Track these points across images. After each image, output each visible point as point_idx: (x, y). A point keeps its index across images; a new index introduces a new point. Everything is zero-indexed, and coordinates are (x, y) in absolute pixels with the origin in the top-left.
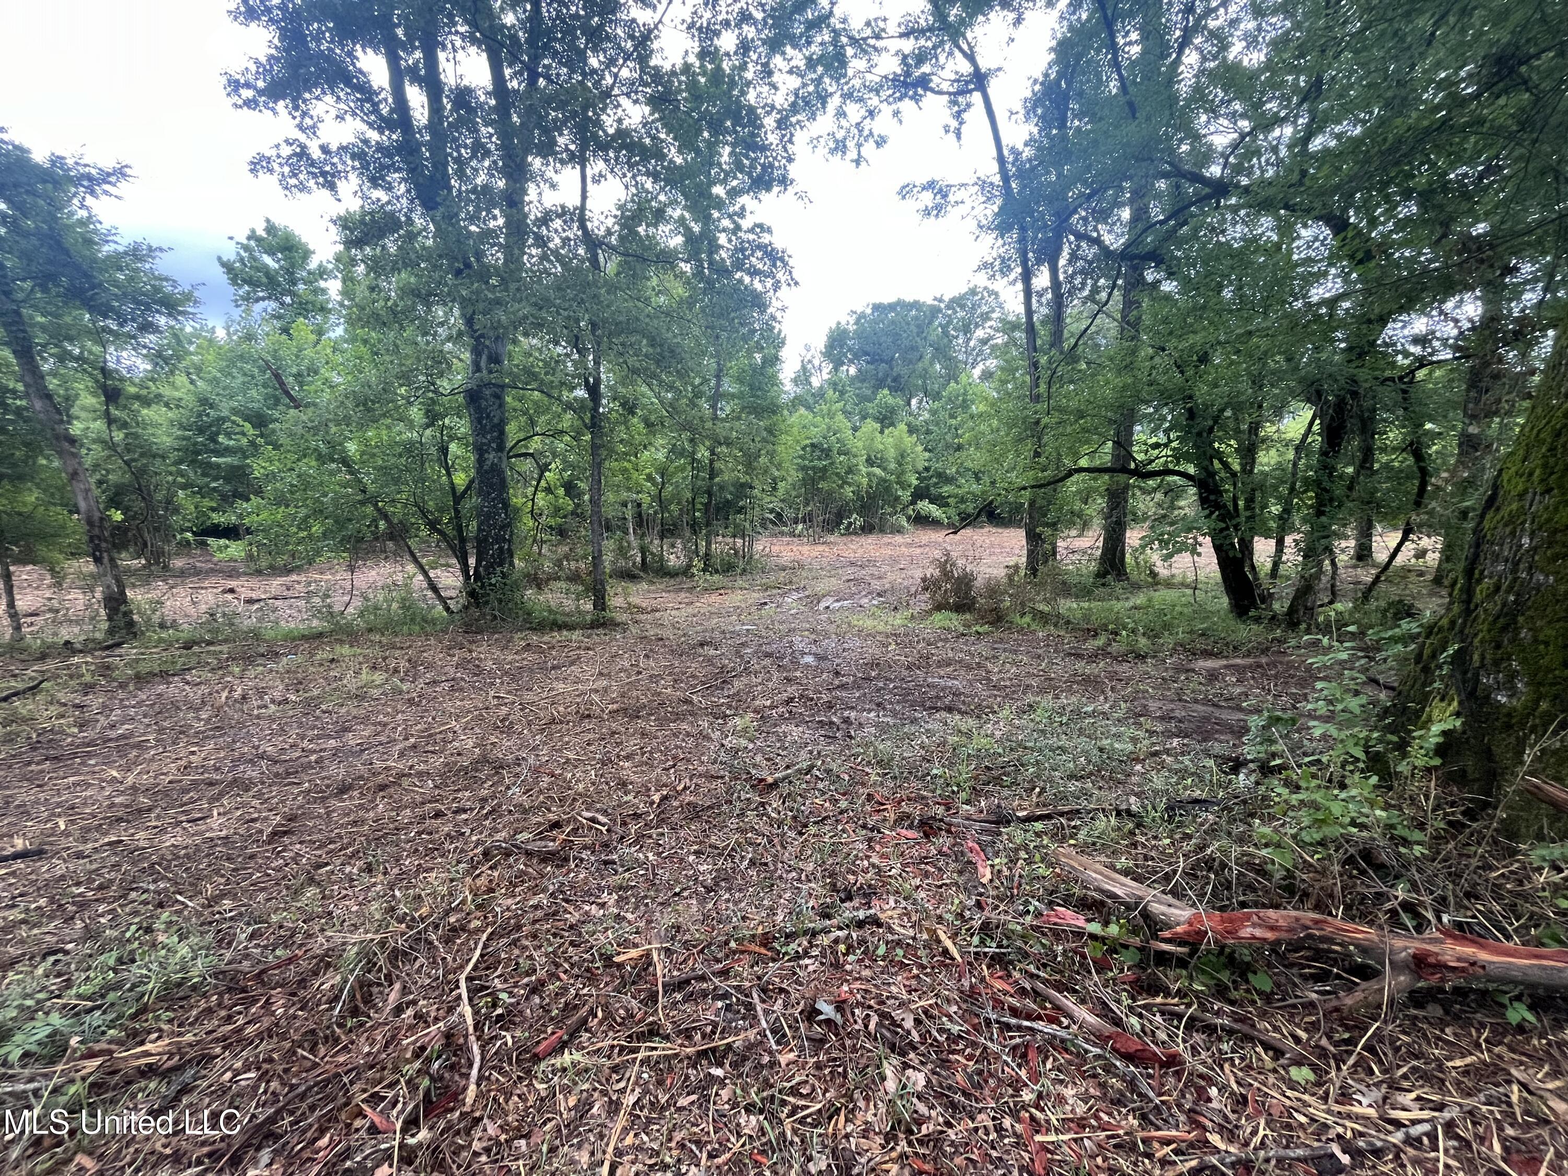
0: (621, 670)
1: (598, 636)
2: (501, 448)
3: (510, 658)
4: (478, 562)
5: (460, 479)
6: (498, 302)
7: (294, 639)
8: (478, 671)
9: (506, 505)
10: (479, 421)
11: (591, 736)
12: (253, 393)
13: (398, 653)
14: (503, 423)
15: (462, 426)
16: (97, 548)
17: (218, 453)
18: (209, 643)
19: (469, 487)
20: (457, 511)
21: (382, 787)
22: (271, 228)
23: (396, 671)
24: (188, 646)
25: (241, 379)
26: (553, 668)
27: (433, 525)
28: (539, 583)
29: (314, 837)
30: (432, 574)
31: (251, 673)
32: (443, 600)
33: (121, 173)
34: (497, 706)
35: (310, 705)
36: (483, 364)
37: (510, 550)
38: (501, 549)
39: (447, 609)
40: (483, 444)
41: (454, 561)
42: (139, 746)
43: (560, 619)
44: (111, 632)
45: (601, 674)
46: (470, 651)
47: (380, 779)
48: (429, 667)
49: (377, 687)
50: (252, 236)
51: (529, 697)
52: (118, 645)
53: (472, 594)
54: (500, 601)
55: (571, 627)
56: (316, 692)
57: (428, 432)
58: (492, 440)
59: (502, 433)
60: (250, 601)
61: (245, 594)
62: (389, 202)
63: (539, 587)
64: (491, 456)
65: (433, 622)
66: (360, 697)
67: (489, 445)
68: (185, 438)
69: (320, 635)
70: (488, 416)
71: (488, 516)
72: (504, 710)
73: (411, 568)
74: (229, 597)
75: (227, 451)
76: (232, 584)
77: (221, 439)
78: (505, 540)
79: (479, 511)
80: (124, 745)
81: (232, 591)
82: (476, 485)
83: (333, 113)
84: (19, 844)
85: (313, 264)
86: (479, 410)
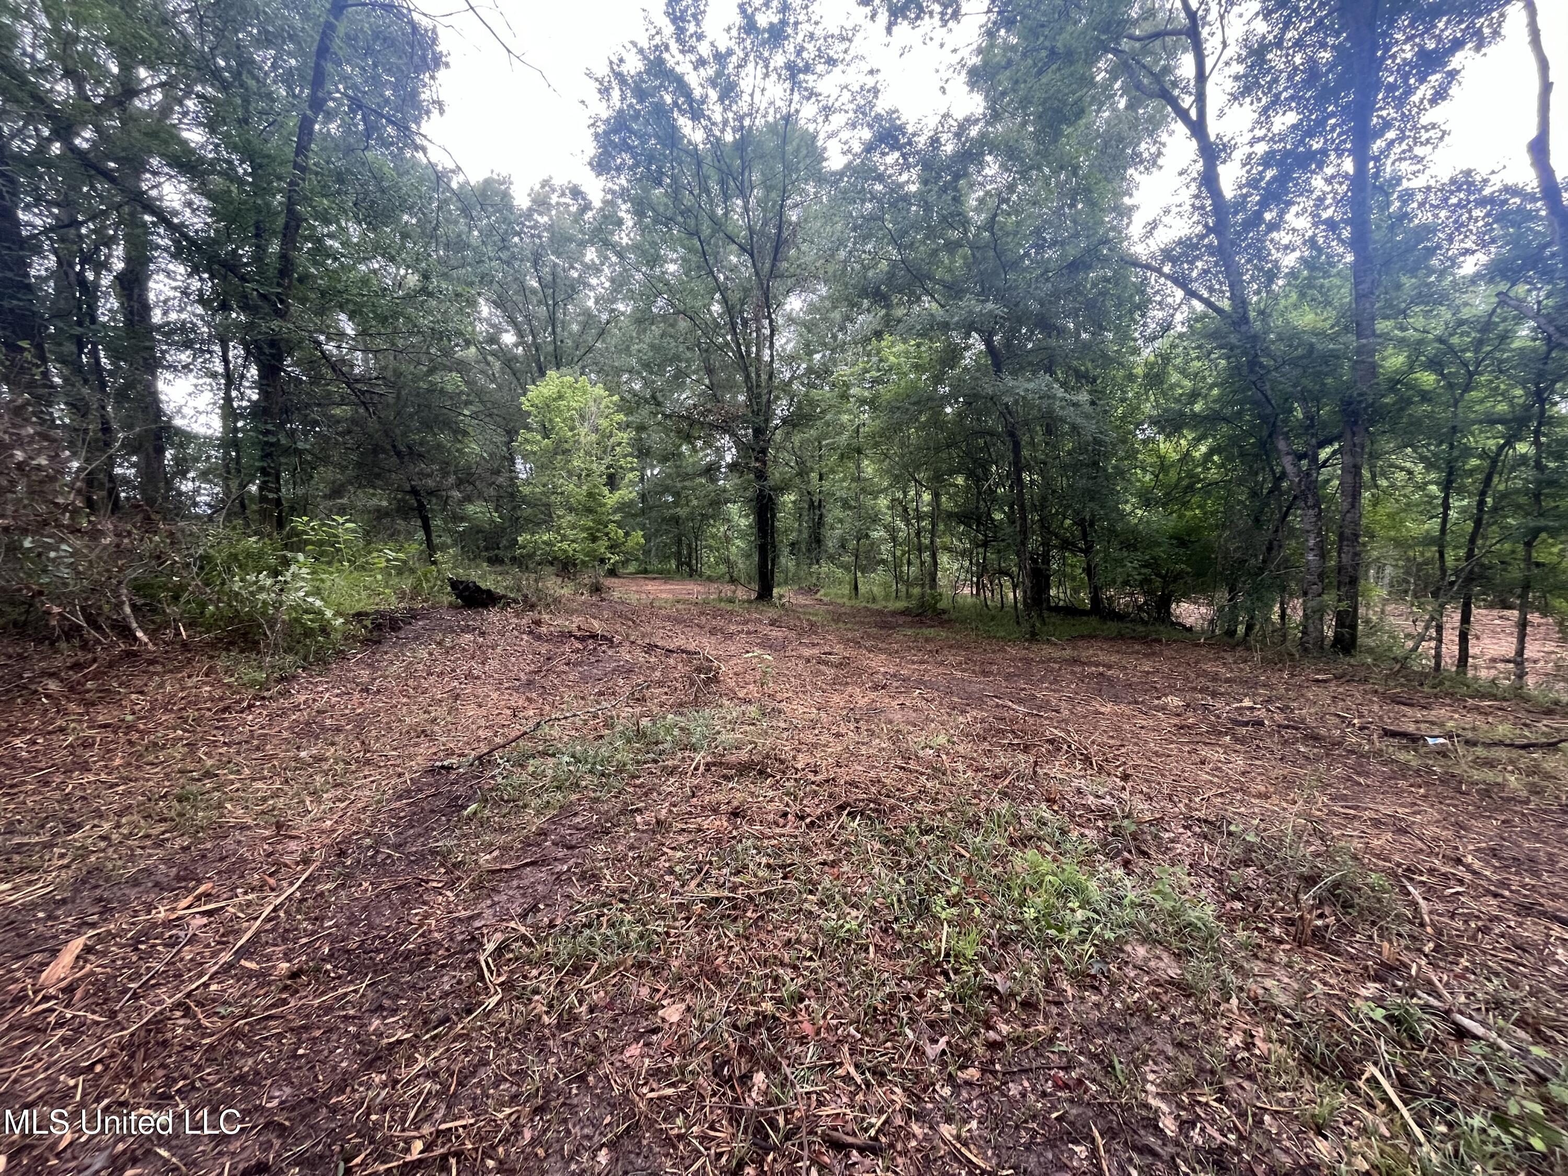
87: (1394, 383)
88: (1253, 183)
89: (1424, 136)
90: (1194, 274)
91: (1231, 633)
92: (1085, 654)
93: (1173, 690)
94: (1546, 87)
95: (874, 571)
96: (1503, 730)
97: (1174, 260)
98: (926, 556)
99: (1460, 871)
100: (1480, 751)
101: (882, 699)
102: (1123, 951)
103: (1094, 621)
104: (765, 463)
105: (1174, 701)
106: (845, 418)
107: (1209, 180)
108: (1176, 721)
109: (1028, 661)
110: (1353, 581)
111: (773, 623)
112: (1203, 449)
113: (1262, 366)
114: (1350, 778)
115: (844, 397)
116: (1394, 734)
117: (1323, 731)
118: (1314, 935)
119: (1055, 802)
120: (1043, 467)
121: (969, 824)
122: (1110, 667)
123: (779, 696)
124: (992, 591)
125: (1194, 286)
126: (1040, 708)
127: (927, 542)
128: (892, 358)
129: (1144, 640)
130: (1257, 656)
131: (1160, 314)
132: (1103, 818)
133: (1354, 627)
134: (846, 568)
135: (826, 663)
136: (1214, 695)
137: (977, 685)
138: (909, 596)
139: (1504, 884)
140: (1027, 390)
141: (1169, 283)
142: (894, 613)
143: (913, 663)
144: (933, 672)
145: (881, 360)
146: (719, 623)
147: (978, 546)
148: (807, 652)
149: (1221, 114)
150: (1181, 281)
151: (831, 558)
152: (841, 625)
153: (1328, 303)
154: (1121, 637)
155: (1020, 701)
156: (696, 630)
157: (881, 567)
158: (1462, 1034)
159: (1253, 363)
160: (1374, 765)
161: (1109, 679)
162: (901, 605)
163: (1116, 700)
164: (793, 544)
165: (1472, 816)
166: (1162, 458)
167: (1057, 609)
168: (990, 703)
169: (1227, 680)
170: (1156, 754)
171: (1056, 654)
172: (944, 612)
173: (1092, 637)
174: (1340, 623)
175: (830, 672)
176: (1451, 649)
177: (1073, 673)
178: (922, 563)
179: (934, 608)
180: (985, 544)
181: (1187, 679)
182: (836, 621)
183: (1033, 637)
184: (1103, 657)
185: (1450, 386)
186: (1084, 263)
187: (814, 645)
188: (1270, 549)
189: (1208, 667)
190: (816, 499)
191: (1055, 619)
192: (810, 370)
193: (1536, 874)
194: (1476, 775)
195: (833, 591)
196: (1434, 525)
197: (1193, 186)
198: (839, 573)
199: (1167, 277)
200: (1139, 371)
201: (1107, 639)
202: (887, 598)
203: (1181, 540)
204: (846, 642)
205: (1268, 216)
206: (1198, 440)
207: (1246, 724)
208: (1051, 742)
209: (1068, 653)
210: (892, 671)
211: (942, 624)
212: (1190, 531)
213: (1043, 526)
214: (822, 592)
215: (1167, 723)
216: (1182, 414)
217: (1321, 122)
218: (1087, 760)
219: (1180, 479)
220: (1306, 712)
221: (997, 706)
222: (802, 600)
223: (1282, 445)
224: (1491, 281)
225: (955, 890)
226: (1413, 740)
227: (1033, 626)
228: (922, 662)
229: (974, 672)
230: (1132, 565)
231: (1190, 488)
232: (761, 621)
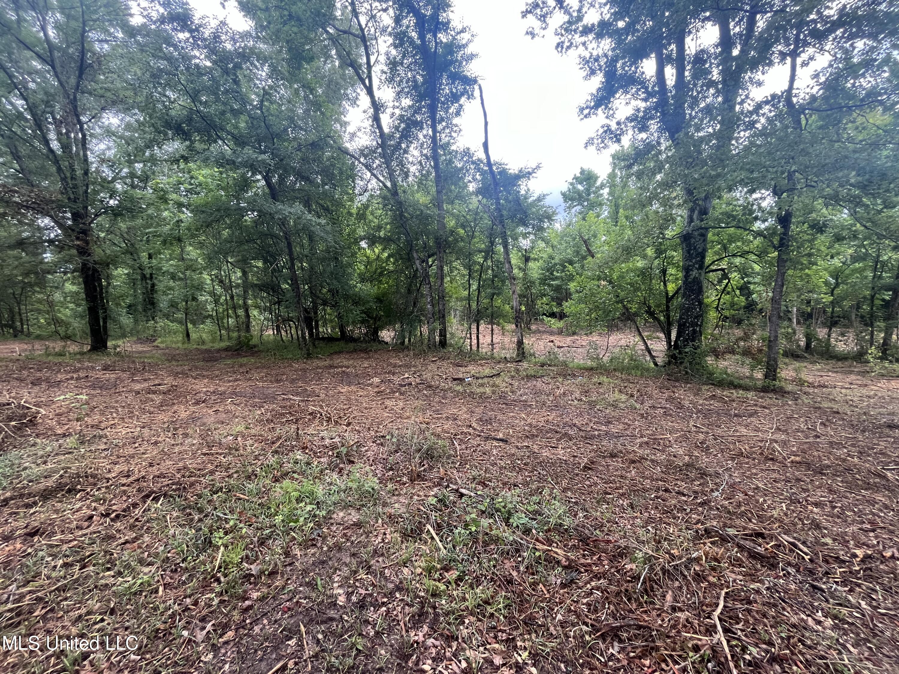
0: (798, 430)
1: (769, 399)
2: (701, 267)
3: (701, 402)
4: (678, 337)
5: (671, 287)
6: (718, 175)
7: (581, 369)
8: (681, 407)
9: (701, 303)
10: (689, 252)
11: (775, 475)
12: (569, 251)
13: (631, 385)
14: (705, 250)
15: (677, 255)
16: (517, 321)
17: (553, 280)
18: (549, 366)
19: (677, 292)
20: (668, 307)
21: (633, 462)
22: (582, 172)
23: (632, 396)
24: (542, 365)
25: (565, 245)
26: (736, 415)
27: (651, 314)
28: (717, 354)
29: (603, 476)
30: (649, 342)
31: (566, 383)
32: (653, 357)
33: (538, 167)
34: (697, 432)
35: (592, 404)
36: (695, 217)
37: (700, 331)
38: (694, 331)
39: (656, 364)
40: (689, 266)
41: (662, 335)
42: (530, 406)
43: (736, 382)
44: (518, 355)
45: (778, 429)
46: (674, 392)
47: (631, 456)
48: (651, 397)
49: (623, 402)
50: (575, 178)
51: (719, 431)
52: (520, 361)
53: (673, 357)
54: (691, 363)
55: (746, 389)
56: (594, 399)
57: (656, 262)
58: (696, 263)
59: (703, 257)
60: (559, 347)
61: (557, 343)
62: (647, 138)
63: (717, 356)
64: (694, 273)
65: (648, 370)
66: (615, 406)
67: (693, 266)
68: (543, 274)
69: (592, 369)
70: (695, 248)
71: (688, 310)
72: (701, 437)
73: (637, 339)
74: (552, 344)
75: (557, 278)
76: (552, 338)
77: (555, 273)
78: (697, 325)
79: (681, 307)
80: (526, 405)
81: (552, 341)
82: (682, 291)
83: (624, 102)
84: (501, 436)
85: (598, 183)
86: (689, 245)
87: (452, 232)
88: (397, 128)
89: (455, 129)
90: (375, 166)
91: (403, 343)
92: (337, 361)
93: (376, 375)
94: (486, 124)
95: (203, 323)
96: (487, 371)
97: (365, 156)
98: (241, 312)
99: (471, 430)
100: (480, 381)
101: (202, 409)
102: (331, 518)
103: (342, 344)
104: (87, 243)
105: (376, 380)
106: (166, 214)
107: (376, 119)
108: (376, 390)
109: (304, 370)
110: (444, 316)
111: (106, 368)
112: (386, 255)
113: (405, 217)
114: (440, 402)
115: (164, 200)
116: (455, 379)
117: (433, 383)
118: (418, 476)
119: (307, 448)
120: (309, 258)
121: (249, 478)
122: (348, 367)
123: (103, 425)
124: (286, 331)
125: (375, 172)
126: (308, 396)
127: (241, 302)
128: (201, 178)
129: (366, 351)
130: (412, 353)
131: (362, 183)
132: (332, 450)
133: (445, 336)
134: (180, 322)
135: (154, 392)
136: (394, 374)
137: (273, 388)
138: (230, 338)
139: (482, 431)
140: (290, 213)
141: (364, 168)
142: (219, 351)
143: (229, 381)
144: (243, 386)
145: (192, 178)
146: (45, 373)
147: (274, 304)
148: (137, 387)
149: (379, 89)
150: (368, 167)
151: (167, 316)
152: (174, 363)
153: (428, 193)
154: (355, 351)
155: (297, 394)
156: (16, 383)
157: (208, 321)
158: (462, 495)
159: (401, 215)
160: (450, 394)
161: (347, 374)
162: (223, 345)
163: (349, 384)
164: (130, 306)
165: (476, 407)
166: (368, 257)
167: (323, 339)
168: (279, 398)
169: (400, 366)
170: (366, 408)
171: (321, 364)
172: (255, 346)
173: (340, 352)
174: (441, 335)
175: (158, 399)
176: (475, 341)
177: (329, 373)
178: (237, 316)
179: (248, 345)
180: (279, 303)
181: (383, 369)
182: (169, 361)
183: (309, 356)
184: (346, 363)
185: (468, 235)
186: (319, 145)
187: (145, 380)
188: (415, 304)
189: (392, 361)
190: (147, 272)
191: (322, 344)
192: (132, 175)
193: (491, 424)
194: (478, 390)
195: (169, 339)
196: (466, 293)
197: (370, 120)
198: (174, 326)
199: (363, 164)
200: (354, 211)
201: (348, 352)
202: (213, 341)
203: (379, 299)
204: (176, 375)
205: (403, 146)
206: (383, 250)
207: (405, 386)
208: (311, 414)
209: (327, 363)
210: (211, 390)
211: (253, 355)
212: (384, 294)
213: (311, 293)
214: (159, 340)
215: (372, 391)
216: (374, 236)
217: (420, 108)
218: (329, 420)
219: (376, 269)
220: (427, 376)
221: (284, 399)
222: (140, 348)
223: (415, 255)
224: (477, 195)
225: (232, 523)
226: (461, 380)
227: (308, 350)
228: (236, 380)
229: (271, 381)
230: (357, 312)
231: (381, 274)
232: (93, 368)
